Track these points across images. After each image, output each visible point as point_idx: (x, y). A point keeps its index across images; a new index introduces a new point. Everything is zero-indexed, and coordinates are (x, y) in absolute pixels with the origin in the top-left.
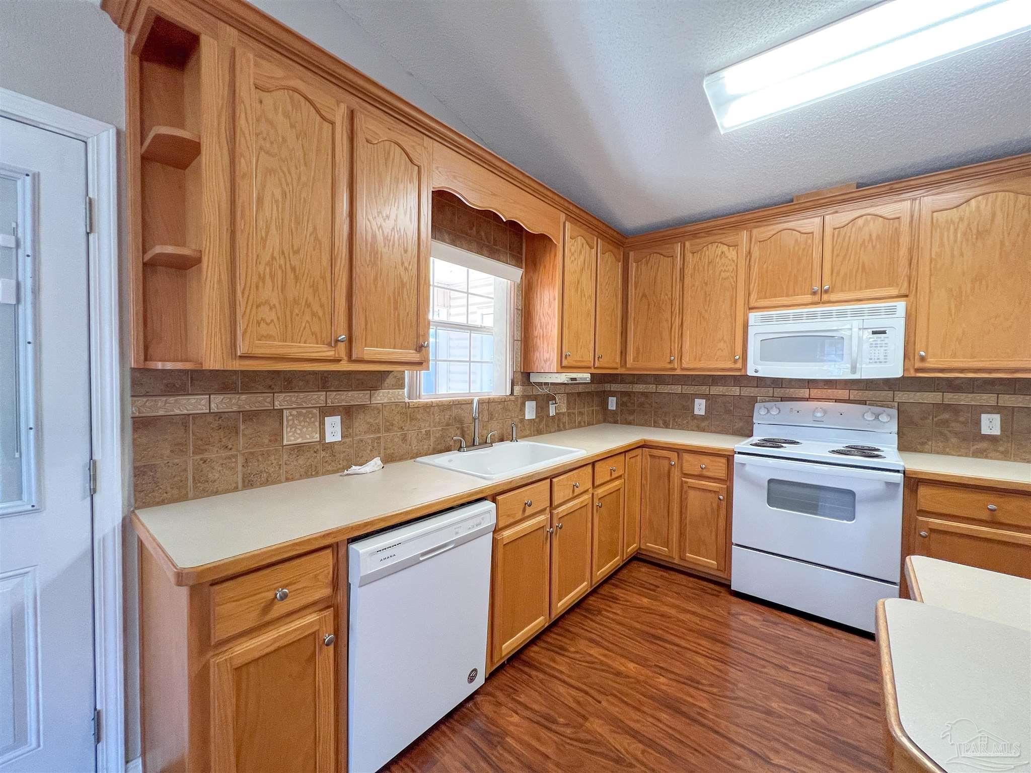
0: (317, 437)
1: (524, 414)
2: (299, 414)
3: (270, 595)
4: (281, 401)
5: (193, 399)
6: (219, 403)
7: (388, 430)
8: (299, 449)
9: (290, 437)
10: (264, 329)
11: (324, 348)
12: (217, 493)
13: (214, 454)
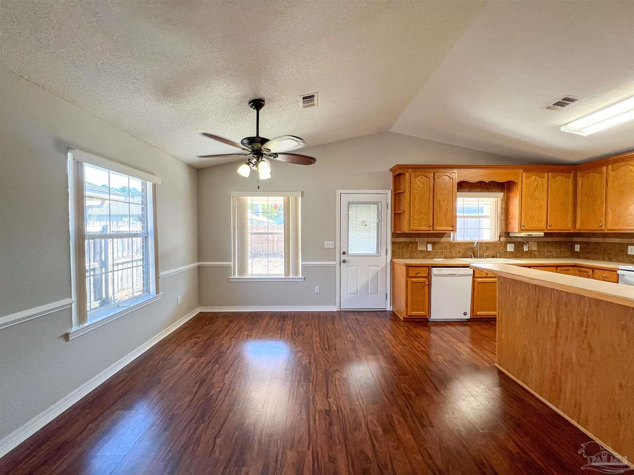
0: (425, 249)
1: (507, 249)
2: (422, 243)
3: (417, 272)
4: (417, 240)
5: (401, 238)
6: (405, 240)
7: (445, 249)
8: (422, 251)
9: (419, 249)
10: (415, 225)
11: (428, 228)
12: (405, 258)
13: (404, 250)
